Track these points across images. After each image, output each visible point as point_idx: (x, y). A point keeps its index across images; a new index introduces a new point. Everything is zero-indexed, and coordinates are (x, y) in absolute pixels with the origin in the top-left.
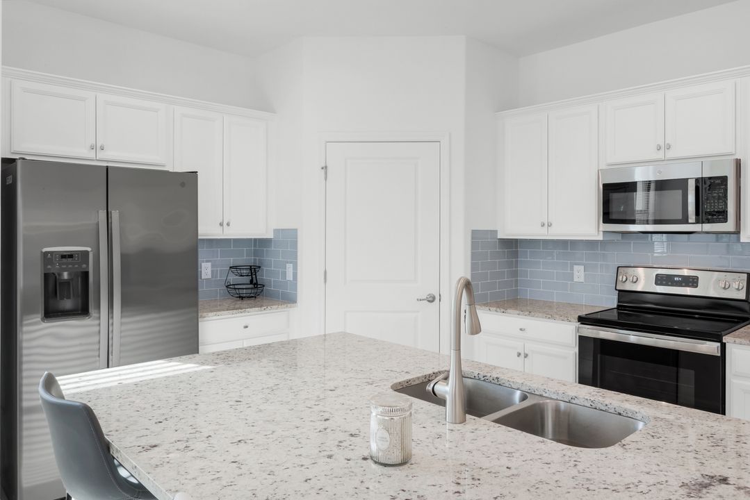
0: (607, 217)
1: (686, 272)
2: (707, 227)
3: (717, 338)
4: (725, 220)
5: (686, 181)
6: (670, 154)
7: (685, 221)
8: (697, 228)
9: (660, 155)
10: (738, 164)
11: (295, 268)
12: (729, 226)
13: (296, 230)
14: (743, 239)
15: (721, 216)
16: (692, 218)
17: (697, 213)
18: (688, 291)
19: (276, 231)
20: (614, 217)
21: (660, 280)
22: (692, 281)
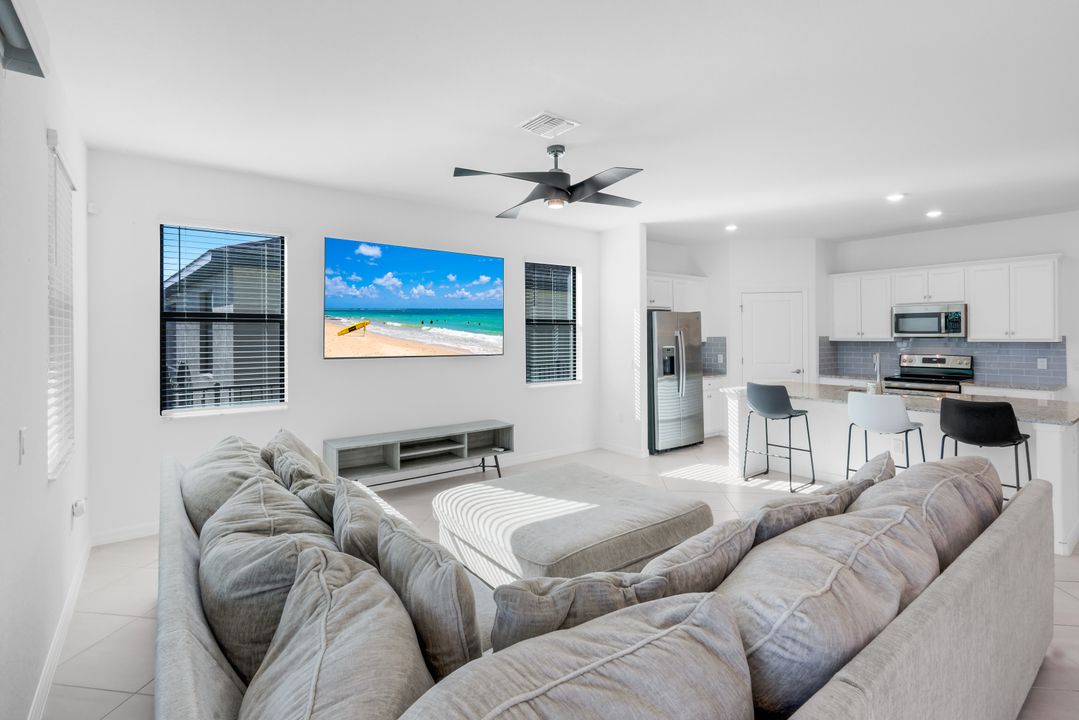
0: (897, 330)
1: (938, 356)
2: (951, 335)
3: (958, 384)
4: (960, 332)
5: (940, 314)
6: (931, 300)
7: (940, 332)
8: (946, 335)
9: (926, 300)
10: (966, 306)
11: (725, 356)
12: (962, 334)
13: (725, 339)
14: (969, 340)
15: (958, 330)
16: (943, 331)
17: (946, 328)
18: (939, 365)
19: (708, 338)
20: (901, 330)
21: (925, 361)
22: (942, 361)
